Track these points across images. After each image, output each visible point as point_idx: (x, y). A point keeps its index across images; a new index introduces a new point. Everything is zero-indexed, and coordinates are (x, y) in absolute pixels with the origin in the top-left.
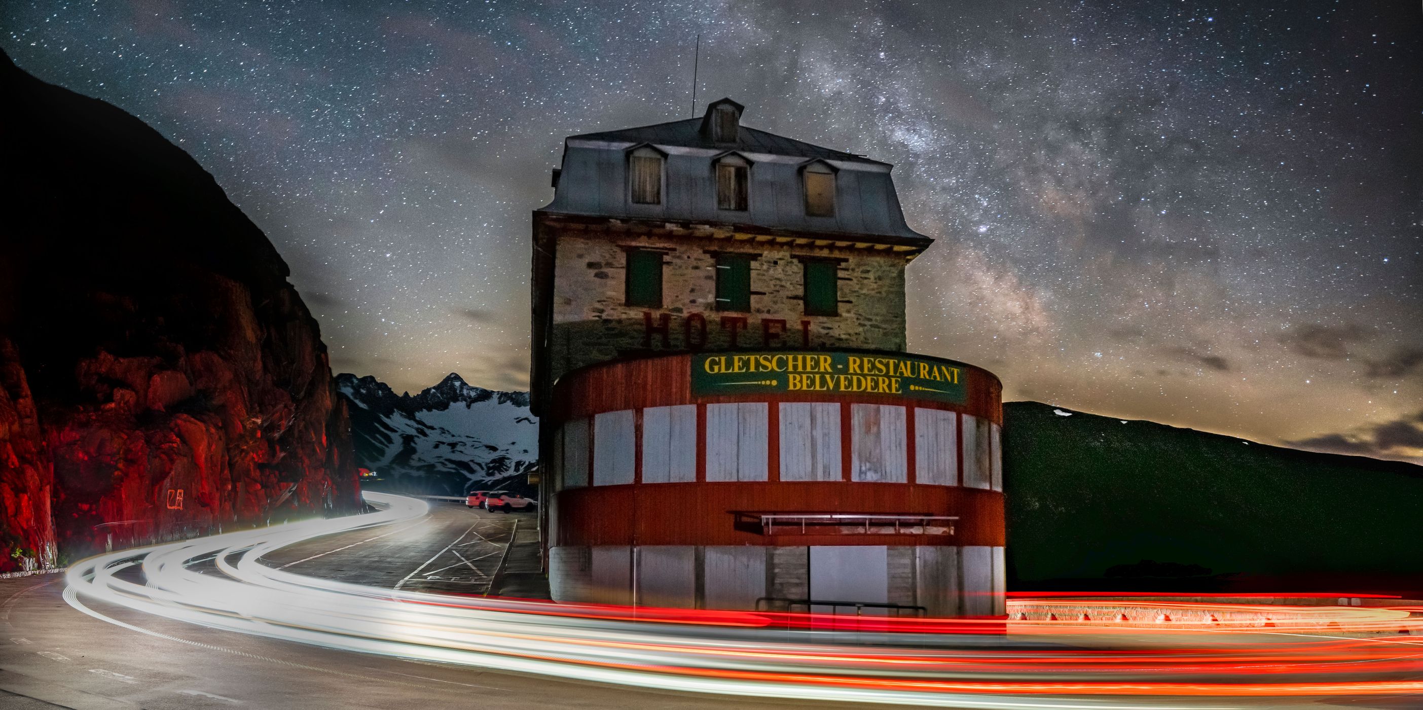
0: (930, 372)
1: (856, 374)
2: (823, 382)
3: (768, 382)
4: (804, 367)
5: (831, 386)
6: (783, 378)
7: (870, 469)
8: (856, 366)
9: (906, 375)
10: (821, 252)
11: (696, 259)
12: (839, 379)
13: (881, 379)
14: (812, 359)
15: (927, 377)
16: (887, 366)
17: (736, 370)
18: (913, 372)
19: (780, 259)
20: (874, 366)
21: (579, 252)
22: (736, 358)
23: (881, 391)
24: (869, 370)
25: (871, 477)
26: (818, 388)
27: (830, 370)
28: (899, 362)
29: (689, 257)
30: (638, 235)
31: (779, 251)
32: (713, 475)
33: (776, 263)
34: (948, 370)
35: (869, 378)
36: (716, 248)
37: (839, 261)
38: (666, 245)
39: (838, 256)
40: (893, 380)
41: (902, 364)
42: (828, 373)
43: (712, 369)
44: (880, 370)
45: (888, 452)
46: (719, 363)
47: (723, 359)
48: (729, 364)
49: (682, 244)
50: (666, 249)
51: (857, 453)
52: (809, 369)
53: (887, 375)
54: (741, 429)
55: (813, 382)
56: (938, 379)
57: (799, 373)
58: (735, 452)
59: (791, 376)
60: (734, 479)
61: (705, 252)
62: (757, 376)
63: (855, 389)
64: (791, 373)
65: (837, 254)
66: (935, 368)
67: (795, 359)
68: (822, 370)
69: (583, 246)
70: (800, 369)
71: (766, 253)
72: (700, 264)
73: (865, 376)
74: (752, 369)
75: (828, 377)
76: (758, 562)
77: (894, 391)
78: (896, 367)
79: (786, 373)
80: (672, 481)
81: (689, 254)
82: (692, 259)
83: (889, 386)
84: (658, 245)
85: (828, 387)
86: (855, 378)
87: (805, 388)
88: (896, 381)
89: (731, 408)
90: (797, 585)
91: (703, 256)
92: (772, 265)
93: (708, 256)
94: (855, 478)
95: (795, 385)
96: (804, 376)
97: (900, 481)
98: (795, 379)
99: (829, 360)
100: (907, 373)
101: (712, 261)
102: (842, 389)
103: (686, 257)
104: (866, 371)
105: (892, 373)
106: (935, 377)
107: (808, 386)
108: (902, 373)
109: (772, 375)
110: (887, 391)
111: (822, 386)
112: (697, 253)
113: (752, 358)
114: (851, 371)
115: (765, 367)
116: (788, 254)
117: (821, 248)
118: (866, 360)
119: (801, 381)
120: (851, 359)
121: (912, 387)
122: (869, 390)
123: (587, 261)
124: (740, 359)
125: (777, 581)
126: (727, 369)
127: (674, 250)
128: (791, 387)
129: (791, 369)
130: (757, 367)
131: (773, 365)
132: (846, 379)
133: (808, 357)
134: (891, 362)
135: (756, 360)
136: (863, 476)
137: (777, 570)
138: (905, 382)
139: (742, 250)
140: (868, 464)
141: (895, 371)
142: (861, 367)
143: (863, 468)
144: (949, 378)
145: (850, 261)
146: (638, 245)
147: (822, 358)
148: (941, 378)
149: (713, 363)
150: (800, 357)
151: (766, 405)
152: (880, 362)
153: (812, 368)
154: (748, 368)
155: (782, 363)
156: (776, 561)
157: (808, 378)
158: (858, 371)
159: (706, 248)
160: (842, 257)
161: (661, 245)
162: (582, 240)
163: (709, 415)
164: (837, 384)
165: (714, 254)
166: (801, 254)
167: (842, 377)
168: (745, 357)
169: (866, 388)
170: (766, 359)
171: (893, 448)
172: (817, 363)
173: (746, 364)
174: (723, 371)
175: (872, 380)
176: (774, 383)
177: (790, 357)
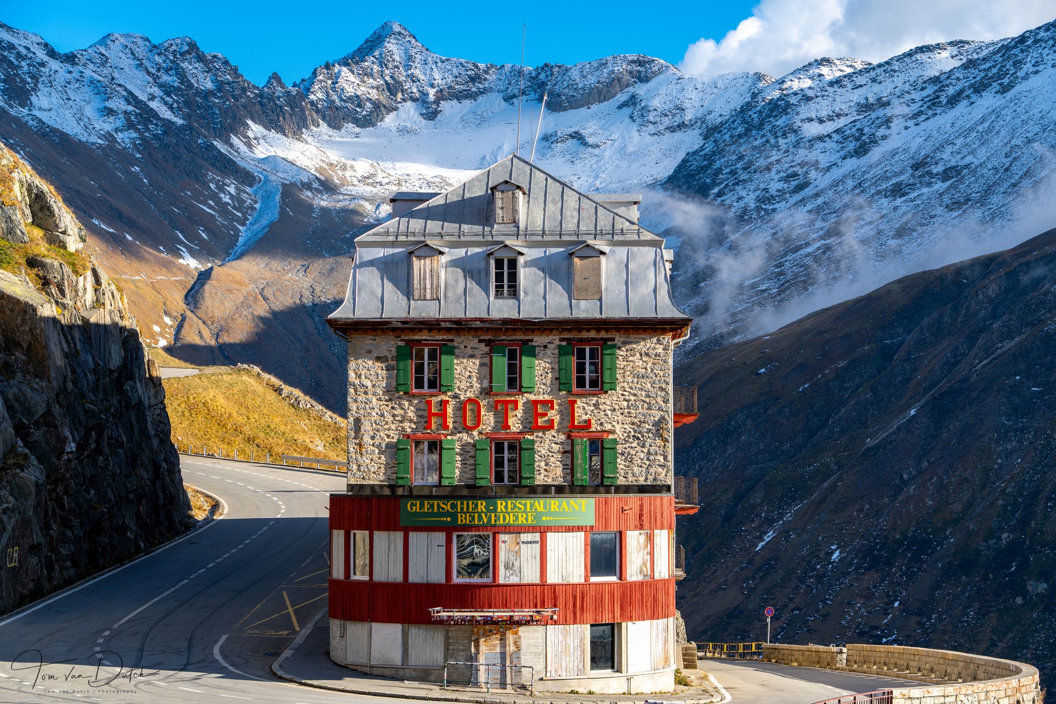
0: (559, 507)
1: (502, 512)
2: (480, 518)
3: (445, 519)
4: (468, 508)
5: (485, 521)
6: (454, 516)
7: (512, 575)
8: (502, 507)
9: (539, 510)
10: (589, 333)
11: (472, 348)
12: (491, 515)
13: (520, 515)
14: (473, 503)
15: (557, 510)
16: (525, 505)
17: (426, 510)
18: (545, 508)
19: (549, 343)
20: (515, 506)
21: (368, 348)
22: (426, 502)
23: (520, 522)
24: (512, 509)
25: (514, 580)
26: (476, 522)
27: (484, 510)
28: (534, 503)
29: (465, 347)
30: (421, 330)
31: (548, 336)
32: (412, 578)
33: (545, 347)
34: (576, 503)
35: (511, 515)
36: (490, 337)
37: (605, 340)
38: (445, 337)
39: (605, 337)
40: (529, 515)
41: (536, 503)
42: (483, 512)
43: (412, 509)
44: (520, 509)
45: (525, 563)
46: (416, 505)
47: (418, 502)
48: (422, 506)
49: (459, 335)
50: (445, 340)
51: (503, 564)
52: (471, 510)
53: (525, 511)
54: (429, 547)
55: (473, 518)
56: (567, 510)
57: (465, 513)
58: (426, 563)
59: (459, 515)
60: (425, 581)
61: (480, 341)
62: (439, 515)
63: (502, 522)
64: (459, 513)
65: (603, 335)
66: (564, 503)
67: (462, 504)
68: (479, 510)
69: (371, 341)
70: (465, 510)
71: (536, 338)
72: (475, 352)
73: (508, 513)
74: (436, 510)
75: (483, 515)
76: (440, 635)
77: (530, 522)
78: (532, 505)
79: (456, 513)
80: (390, 580)
81: (465, 344)
82: (468, 348)
83: (527, 519)
84: (437, 337)
85: (483, 521)
86: (501, 515)
87: (468, 522)
88: (532, 515)
89: (423, 536)
90: (463, 650)
91: (477, 345)
92: (542, 348)
93: (483, 344)
94: (501, 580)
95: (462, 521)
96: (468, 515)
97: (534, 582)
98: (462, 516)
99: (484, 504)
100: (540, 509)
101: (487, 349)
102: (493, 522)
103: (462, 347)
104: (509, 510)
105: (528, 510)
106: (564, 509)
107: (470, 522)
108: (536, 509)
109: (447, 514)
110: (525, 522)
111: (479, 521)
112: (474, 342)
113: (436, 503)
114: (499, 510)
115: (443, 509)
116: (557, 338)
117: (589, 330)
118: (509, 502)
119: (466, 518)
120: (499, 502)
121: (544, 518)
122: (511, 522)
123: (375, 355)
124: (428, 503)
125: (451, 647)
126: (420, 509)
127: (453, 341)
128: (459, 523)
129: (459, 510)
130: (438, 509)
131: (448, 508)
132: (495, 516)
133: (470, 502)
134: (528, 502)
135: (438, 505)
136: (507, 579)
137: (450, 641)
138: (538, 515)
139: (514, 337)
140: (511, 571)
141: (531, 508)
142: (506, 507)
143: (508, 574)
144: (577, 508)
145: (617, 340)
146: (420, 338)
147: (479, 502)
148: (569, 509)
149: (412, 505)
150: (465, 502)
151: (444, 534)
152: (519, 503)
153: (473, 509)
154: (433, 509)
155: (454, 506)
156: (450, 635)
157: (470, 516)
158: (504, 510)
159: (482, 338)
160: (609, 336)
161: (441, 338)
162: (371, 337)
163: (410, 539)
164: (490, 519)
165: (488, 343)
166: (569, 337)
167: (493, 515)
168: (431, 502)
169: (509, 521)
170: (443, 503)
171: (530, 559)
172: (476, 506)
173: (432, 506)
174: (418, 510)
175: (513, 515)
176: (449, 519)
177: (459, 502)
